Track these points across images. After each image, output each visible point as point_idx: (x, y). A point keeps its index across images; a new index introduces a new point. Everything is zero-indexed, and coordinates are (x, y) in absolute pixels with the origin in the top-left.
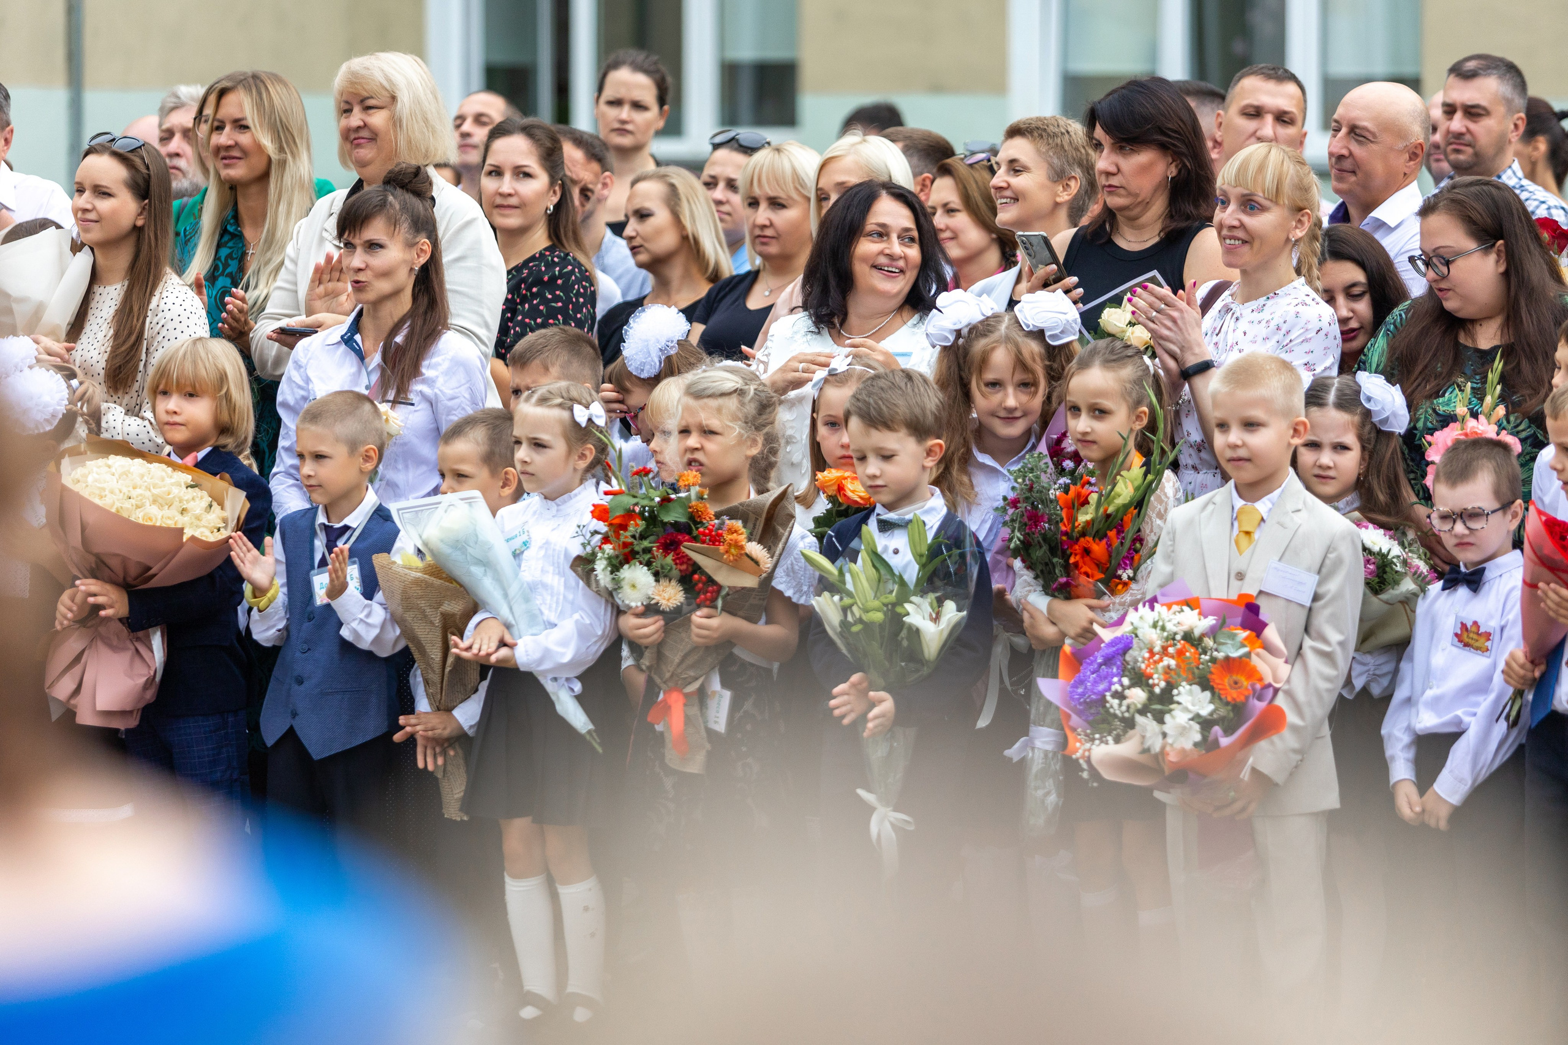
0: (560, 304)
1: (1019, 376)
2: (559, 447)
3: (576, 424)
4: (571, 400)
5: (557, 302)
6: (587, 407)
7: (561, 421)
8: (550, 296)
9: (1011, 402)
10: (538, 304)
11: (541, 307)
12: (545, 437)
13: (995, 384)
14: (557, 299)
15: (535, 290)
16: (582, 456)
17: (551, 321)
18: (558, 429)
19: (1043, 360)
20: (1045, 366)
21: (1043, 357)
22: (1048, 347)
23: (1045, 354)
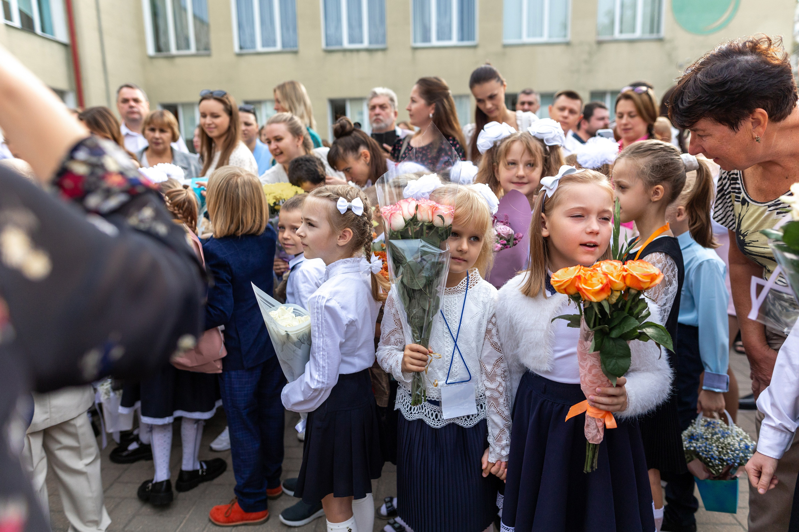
1: (526, 158)
2: (324, 228)
3: (338, 212)
4: (338, 194)
6: (349, 201)
7: (326, 208)
9: (521, 172)
12: (314, 218)
13: (514, 163)
16: (343, 237)
18: (324, 214)
19: (541, 153)
20: (542, 156)
21: (541, 150)
22: (545, 146)
23: (542, 149)
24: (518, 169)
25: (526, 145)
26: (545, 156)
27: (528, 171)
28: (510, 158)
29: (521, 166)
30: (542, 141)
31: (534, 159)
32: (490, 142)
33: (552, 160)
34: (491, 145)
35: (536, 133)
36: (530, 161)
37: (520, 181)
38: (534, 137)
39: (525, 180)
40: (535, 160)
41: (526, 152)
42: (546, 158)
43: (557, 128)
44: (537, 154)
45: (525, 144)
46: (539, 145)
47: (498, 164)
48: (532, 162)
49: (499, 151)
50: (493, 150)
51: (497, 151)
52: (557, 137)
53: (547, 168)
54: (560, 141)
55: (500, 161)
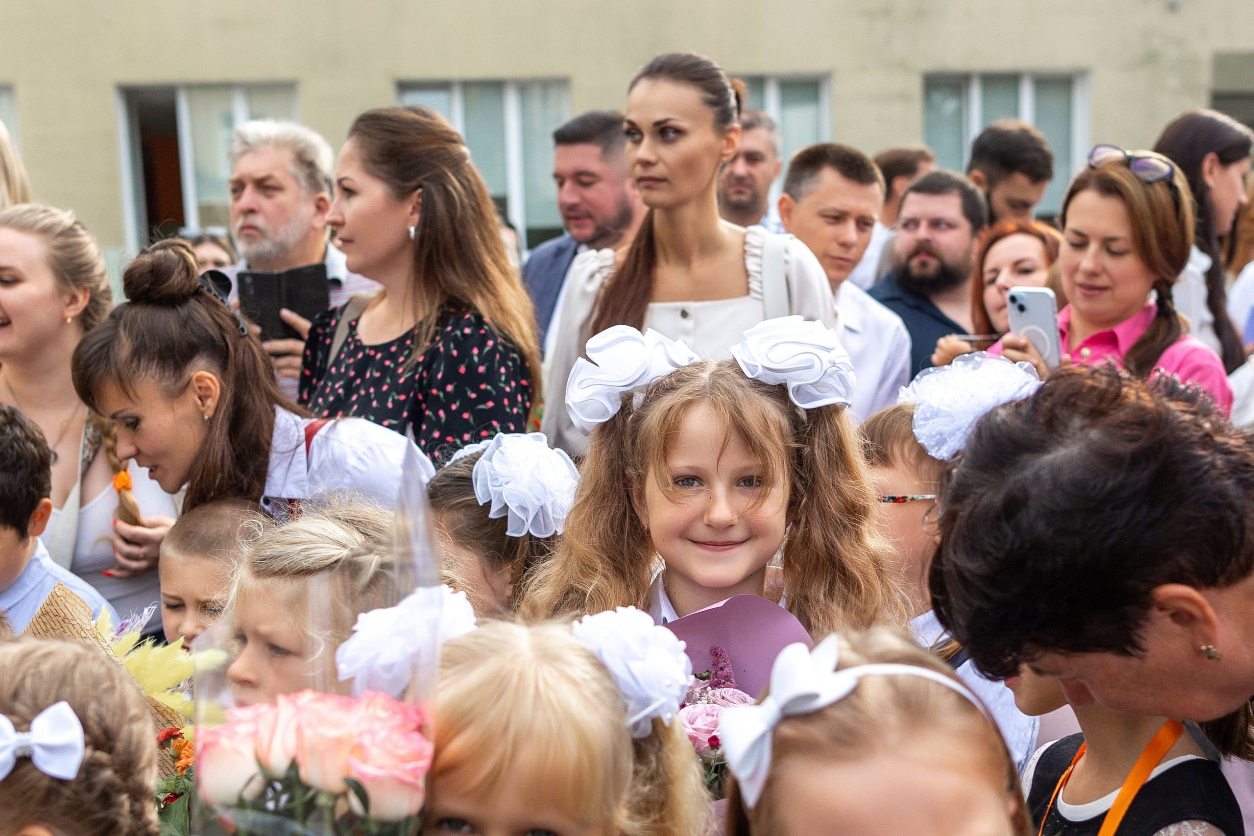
0: (491, 404)
1: (736, 460)
5: (485, 402)
8: (473, 396)
9: (722, 511)
10: (460, 411)
11: (466, 416)
13: (696, 479)
14: (484, 396)
15: (450, 388)
17: (484, 433)
19: (782, 436)
20: (787, 448)
21: (781, 429)
22: (791, 410)
23: (785, 422)
24: (712, 499)
25: (732, 417)
26: (795, 445)
27: (743, 500)
28: (681, 463)
29: (720, 489)
30: (780, 392)
31: (759, 461)
32: (608, 396)
33: (819, 455)
34: (613, 409)
35: (760, 370)
36: (747, 468)
37: (720, 539)
38: (757, 384)
39: (737, 534)
40: (765, 466)
41: (734, 441)
42: (798, 450)
43: (828, 350)
44: (769, 445)
45: (727, 416)
46: (772, 410)
47: (642, 479)
48: (755, 472)
49: (641, 433)
50: (619, 424)
51: (635, 431)
52: (831, 376)
53: (805, 486)
54: (841, 389)
55: (646, 470)
